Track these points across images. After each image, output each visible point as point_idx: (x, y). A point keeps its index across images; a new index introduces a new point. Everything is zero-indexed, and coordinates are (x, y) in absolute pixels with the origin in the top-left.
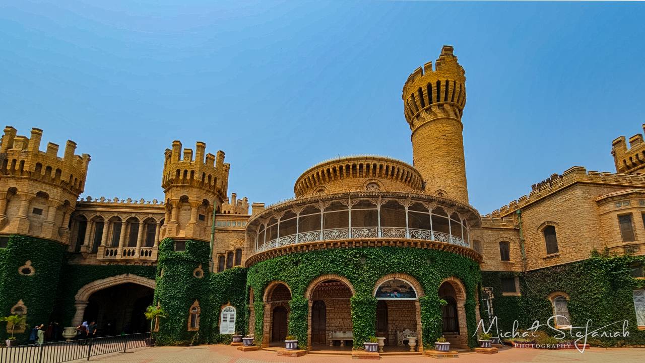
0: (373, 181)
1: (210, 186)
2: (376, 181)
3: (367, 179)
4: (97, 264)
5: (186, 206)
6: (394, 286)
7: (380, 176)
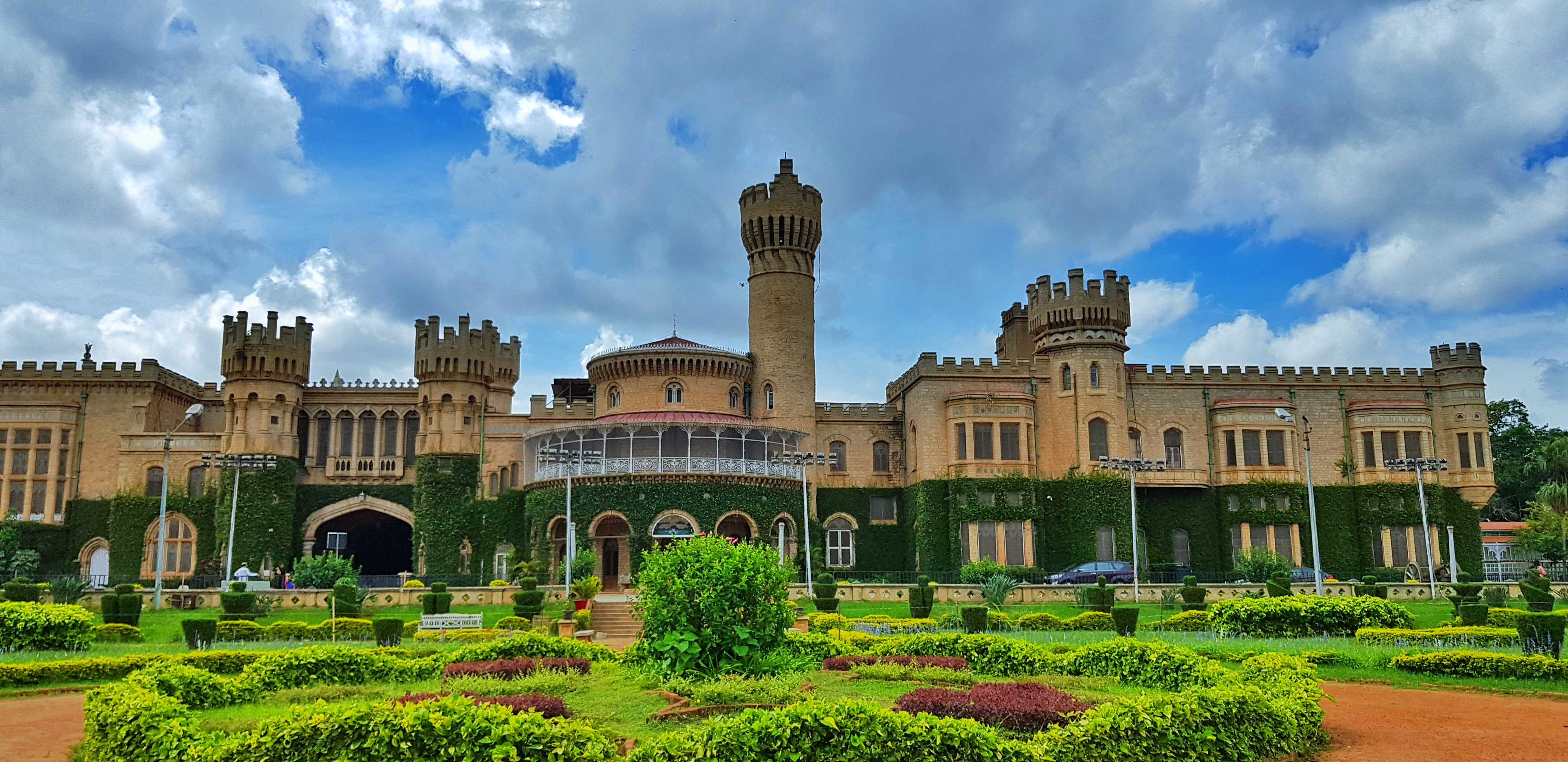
0: (674, 380)
1: (476, 375)
2: (678, 381)
3: (667, 378)
4: (324, 482)
5: (447, 408)
6: (673, 522)
7: (682, 373)
